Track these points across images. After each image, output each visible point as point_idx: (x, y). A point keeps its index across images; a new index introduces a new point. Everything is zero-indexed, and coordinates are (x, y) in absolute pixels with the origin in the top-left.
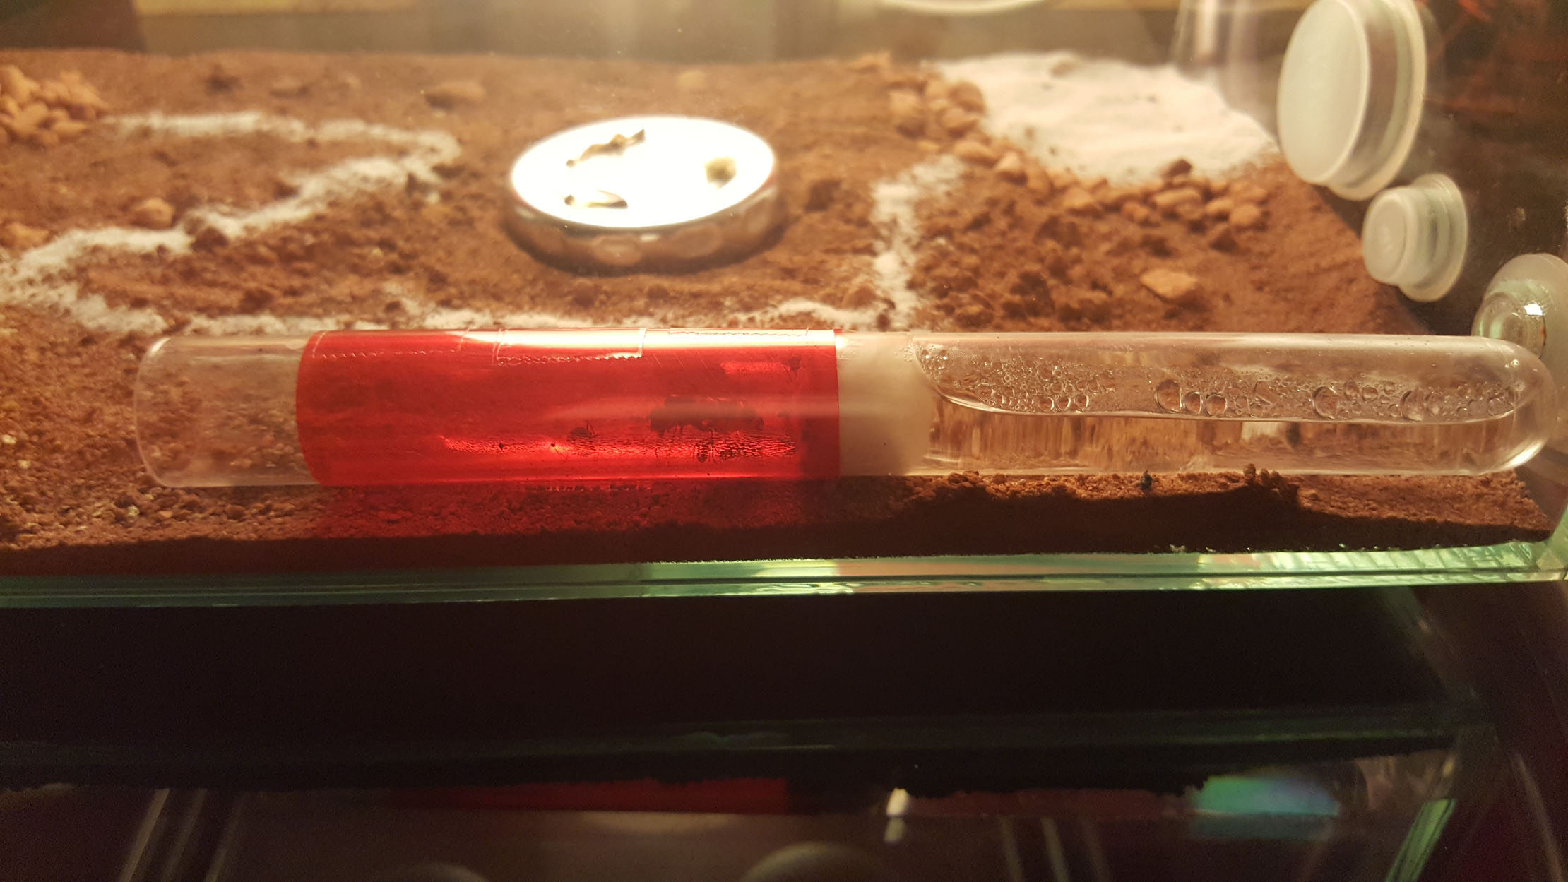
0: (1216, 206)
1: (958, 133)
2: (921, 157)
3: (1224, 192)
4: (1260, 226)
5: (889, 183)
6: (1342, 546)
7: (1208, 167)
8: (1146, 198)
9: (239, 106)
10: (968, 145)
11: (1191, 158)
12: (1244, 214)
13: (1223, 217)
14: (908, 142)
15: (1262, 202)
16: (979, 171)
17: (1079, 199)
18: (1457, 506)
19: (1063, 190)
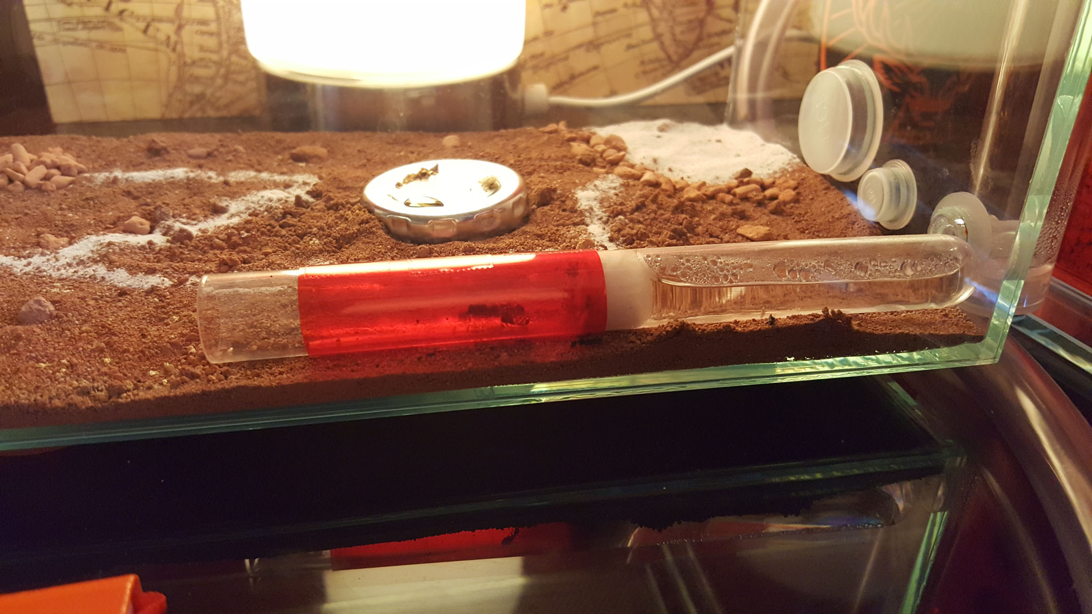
0: (768, 192)
1: (615, 163)
2: (597, 176)
3: (773, 185)
4: (796, 200)
5: (582, 190)
6: (876, 351)
7: (760, 173)
8: (729, 190)
9: (172, 165)
10: (620, 169)
11: (751, 169)
12: (787, 195)
13: (774, 198)
14: (587, 168)
15: (795, 189)
16: (631, 182)
17: (693, 194)
18: (933, 327)
19: (682, 189)
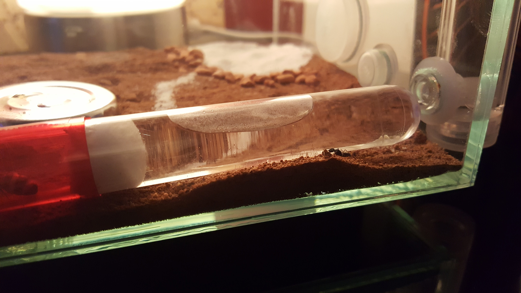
0: (299, 78)
1: (195, 66)
2: (182, 74)
4: (317, 82)
6: (379, 183)
8: (272, 78)
10: (199, 69)
12: (311, 79)
13: (302, 81)
15: (317, 74)
18: (421, 161)
19: (240, 79)
